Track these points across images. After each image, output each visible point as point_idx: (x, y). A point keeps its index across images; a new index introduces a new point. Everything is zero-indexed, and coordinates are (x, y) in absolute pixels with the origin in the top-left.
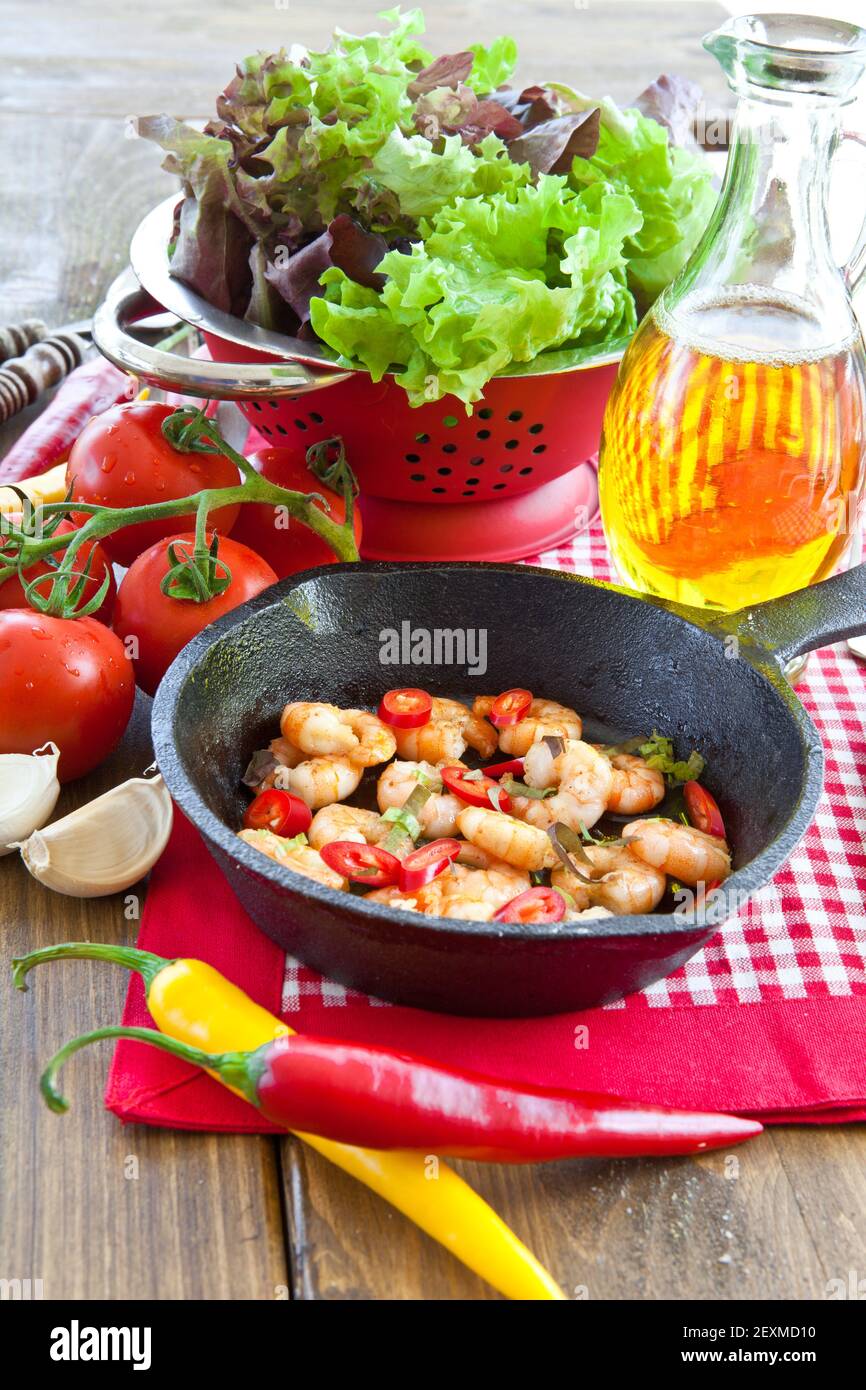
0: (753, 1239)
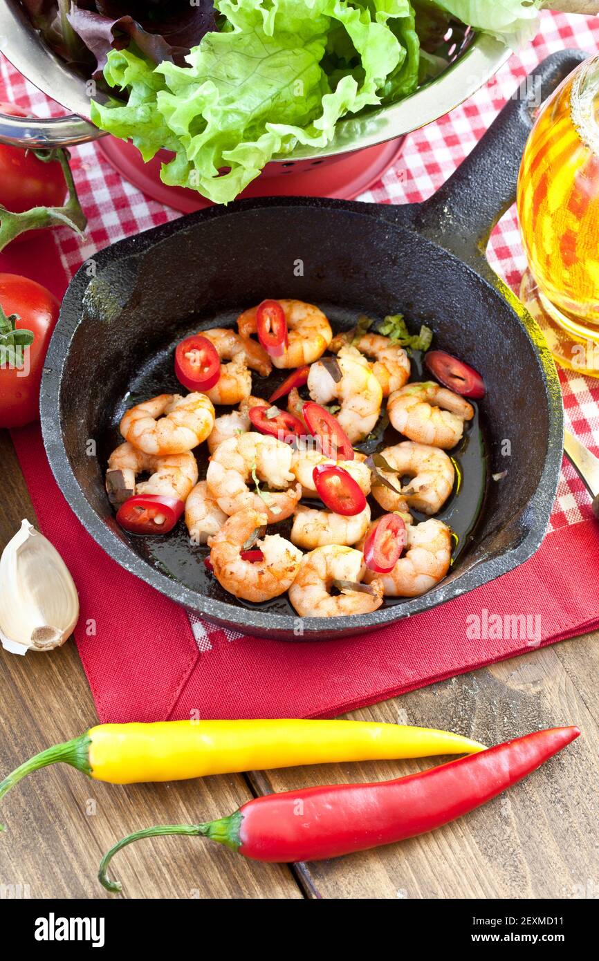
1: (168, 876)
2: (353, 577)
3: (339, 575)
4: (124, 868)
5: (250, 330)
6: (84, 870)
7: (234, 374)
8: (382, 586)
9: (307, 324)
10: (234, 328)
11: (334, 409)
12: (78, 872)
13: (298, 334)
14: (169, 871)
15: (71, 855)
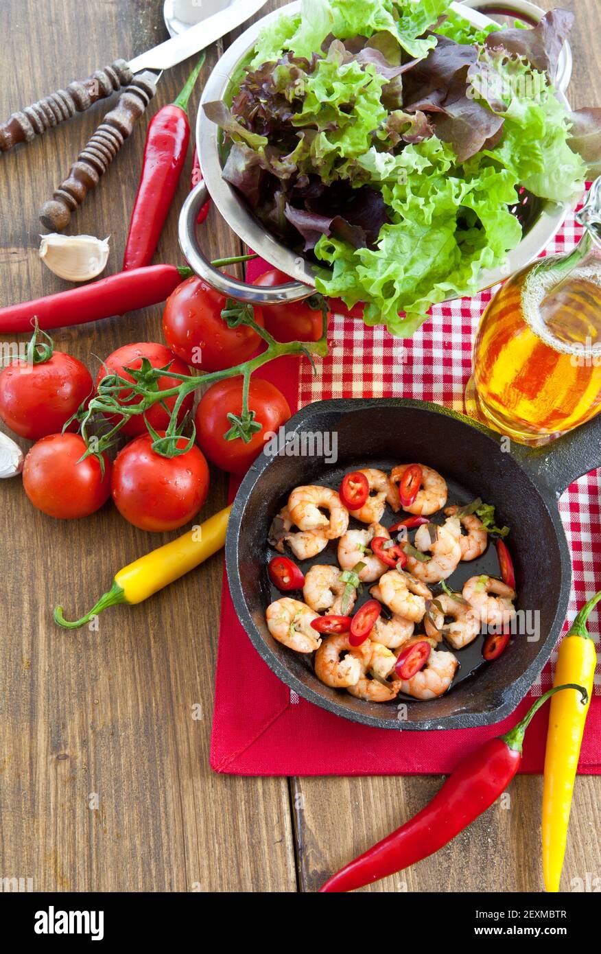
0: (499, 842)
1: (217, 852)
2: (383, 675)
3: (376, 667)
4: (192, 836)
5: (397, 479)
6: (168, 828)
7: (372, 507)
8: (400, 685)
9: (433, 490)
10: (388, 473)
11: (427, 558)
12: (163, 828)
13: (424, 494)
14: (219, 848)
15: (163, 815)
